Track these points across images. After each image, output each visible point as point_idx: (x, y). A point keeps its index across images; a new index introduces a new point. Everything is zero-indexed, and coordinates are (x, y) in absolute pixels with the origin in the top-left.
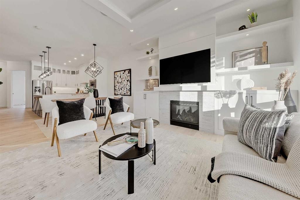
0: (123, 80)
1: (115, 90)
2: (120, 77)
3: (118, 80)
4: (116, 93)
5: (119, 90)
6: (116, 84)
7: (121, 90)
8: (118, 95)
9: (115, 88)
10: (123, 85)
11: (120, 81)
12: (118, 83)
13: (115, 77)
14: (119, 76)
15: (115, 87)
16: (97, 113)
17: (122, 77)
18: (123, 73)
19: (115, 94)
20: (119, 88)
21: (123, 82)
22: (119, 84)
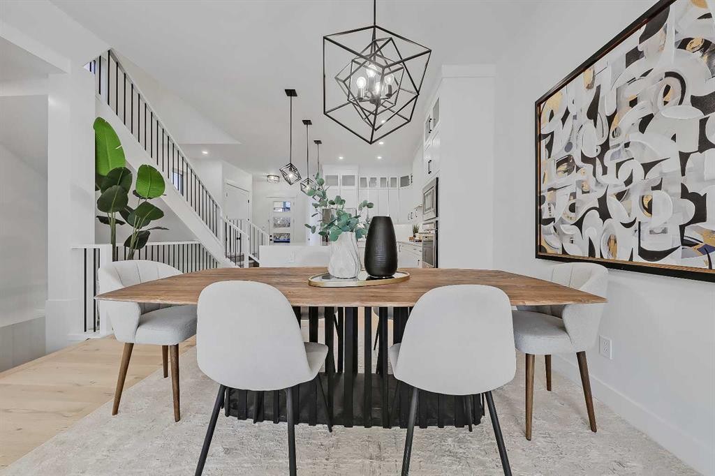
1: (540, 221)
4: (553, 243)
5: (579, 224)
6: (552, 176)
7: (605, 215)
8: (564, 258)
9: (539, 213)
12: (568, 171)
13: (539, 137)
15: (540, 200)
16: (361, 370)
19: (541, 253)
20: (572, 208)
22: (575, 176)
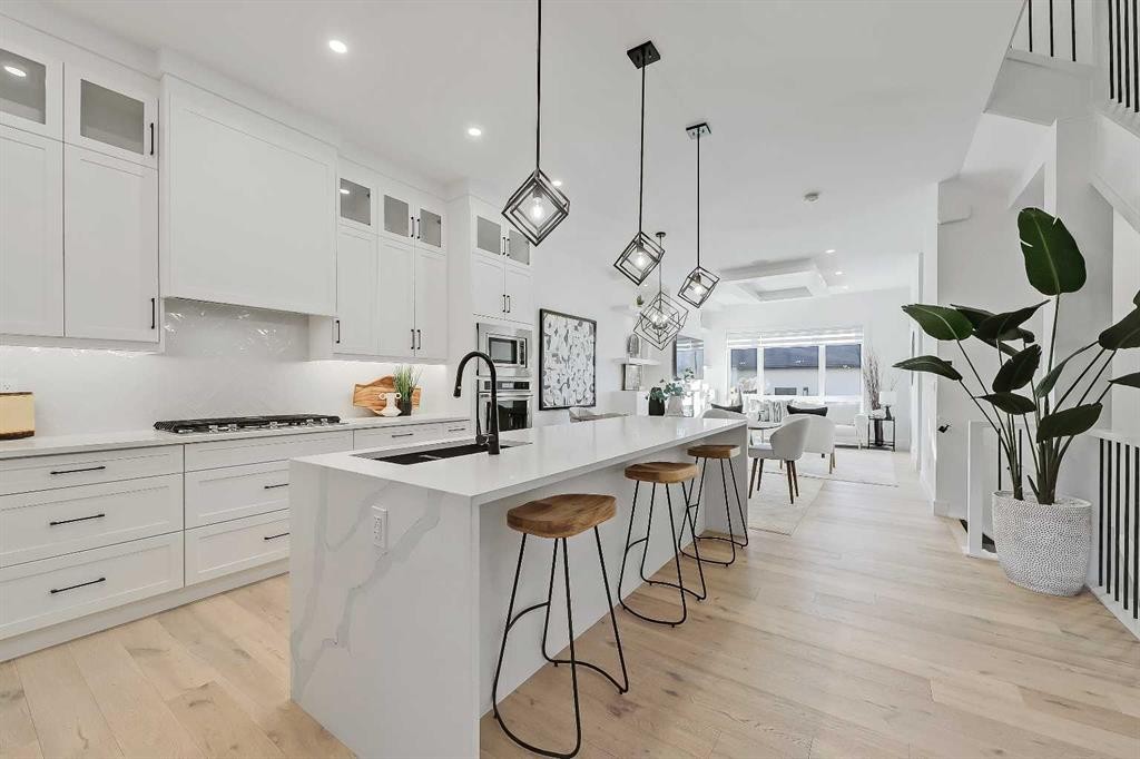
0: (575, 351)
2: (566, 338)
3: (557, 349)
10: (575, 370)
11: (564, 352)
14: (562, 332)
17: (570, 341)
18: (576, 328)
21: (575, 357)
